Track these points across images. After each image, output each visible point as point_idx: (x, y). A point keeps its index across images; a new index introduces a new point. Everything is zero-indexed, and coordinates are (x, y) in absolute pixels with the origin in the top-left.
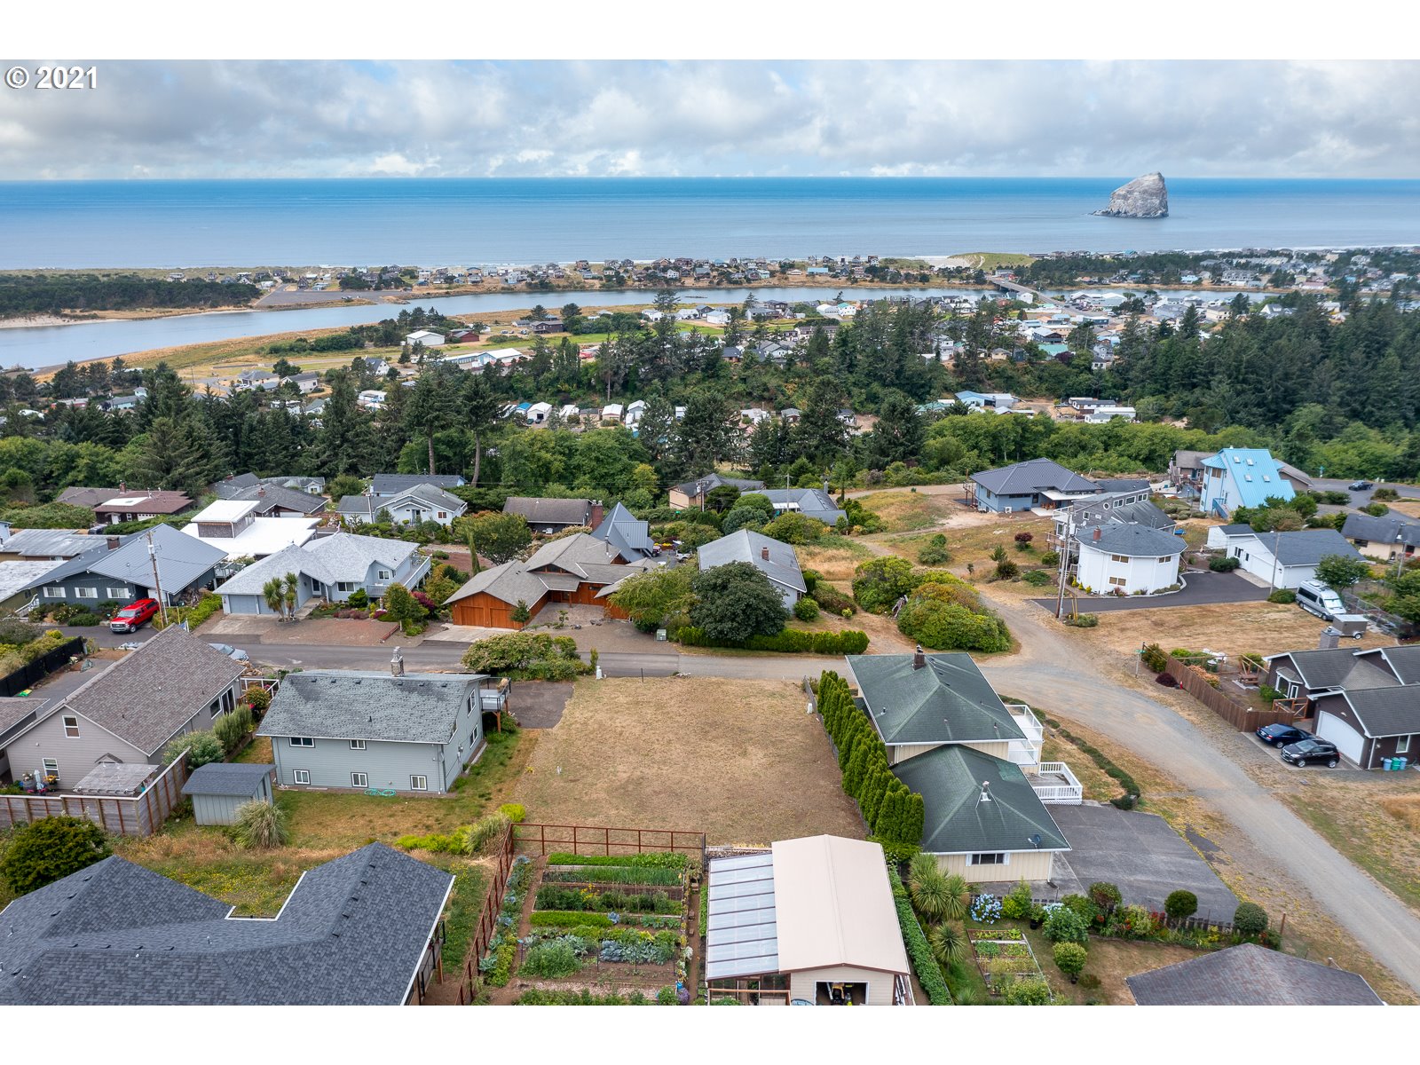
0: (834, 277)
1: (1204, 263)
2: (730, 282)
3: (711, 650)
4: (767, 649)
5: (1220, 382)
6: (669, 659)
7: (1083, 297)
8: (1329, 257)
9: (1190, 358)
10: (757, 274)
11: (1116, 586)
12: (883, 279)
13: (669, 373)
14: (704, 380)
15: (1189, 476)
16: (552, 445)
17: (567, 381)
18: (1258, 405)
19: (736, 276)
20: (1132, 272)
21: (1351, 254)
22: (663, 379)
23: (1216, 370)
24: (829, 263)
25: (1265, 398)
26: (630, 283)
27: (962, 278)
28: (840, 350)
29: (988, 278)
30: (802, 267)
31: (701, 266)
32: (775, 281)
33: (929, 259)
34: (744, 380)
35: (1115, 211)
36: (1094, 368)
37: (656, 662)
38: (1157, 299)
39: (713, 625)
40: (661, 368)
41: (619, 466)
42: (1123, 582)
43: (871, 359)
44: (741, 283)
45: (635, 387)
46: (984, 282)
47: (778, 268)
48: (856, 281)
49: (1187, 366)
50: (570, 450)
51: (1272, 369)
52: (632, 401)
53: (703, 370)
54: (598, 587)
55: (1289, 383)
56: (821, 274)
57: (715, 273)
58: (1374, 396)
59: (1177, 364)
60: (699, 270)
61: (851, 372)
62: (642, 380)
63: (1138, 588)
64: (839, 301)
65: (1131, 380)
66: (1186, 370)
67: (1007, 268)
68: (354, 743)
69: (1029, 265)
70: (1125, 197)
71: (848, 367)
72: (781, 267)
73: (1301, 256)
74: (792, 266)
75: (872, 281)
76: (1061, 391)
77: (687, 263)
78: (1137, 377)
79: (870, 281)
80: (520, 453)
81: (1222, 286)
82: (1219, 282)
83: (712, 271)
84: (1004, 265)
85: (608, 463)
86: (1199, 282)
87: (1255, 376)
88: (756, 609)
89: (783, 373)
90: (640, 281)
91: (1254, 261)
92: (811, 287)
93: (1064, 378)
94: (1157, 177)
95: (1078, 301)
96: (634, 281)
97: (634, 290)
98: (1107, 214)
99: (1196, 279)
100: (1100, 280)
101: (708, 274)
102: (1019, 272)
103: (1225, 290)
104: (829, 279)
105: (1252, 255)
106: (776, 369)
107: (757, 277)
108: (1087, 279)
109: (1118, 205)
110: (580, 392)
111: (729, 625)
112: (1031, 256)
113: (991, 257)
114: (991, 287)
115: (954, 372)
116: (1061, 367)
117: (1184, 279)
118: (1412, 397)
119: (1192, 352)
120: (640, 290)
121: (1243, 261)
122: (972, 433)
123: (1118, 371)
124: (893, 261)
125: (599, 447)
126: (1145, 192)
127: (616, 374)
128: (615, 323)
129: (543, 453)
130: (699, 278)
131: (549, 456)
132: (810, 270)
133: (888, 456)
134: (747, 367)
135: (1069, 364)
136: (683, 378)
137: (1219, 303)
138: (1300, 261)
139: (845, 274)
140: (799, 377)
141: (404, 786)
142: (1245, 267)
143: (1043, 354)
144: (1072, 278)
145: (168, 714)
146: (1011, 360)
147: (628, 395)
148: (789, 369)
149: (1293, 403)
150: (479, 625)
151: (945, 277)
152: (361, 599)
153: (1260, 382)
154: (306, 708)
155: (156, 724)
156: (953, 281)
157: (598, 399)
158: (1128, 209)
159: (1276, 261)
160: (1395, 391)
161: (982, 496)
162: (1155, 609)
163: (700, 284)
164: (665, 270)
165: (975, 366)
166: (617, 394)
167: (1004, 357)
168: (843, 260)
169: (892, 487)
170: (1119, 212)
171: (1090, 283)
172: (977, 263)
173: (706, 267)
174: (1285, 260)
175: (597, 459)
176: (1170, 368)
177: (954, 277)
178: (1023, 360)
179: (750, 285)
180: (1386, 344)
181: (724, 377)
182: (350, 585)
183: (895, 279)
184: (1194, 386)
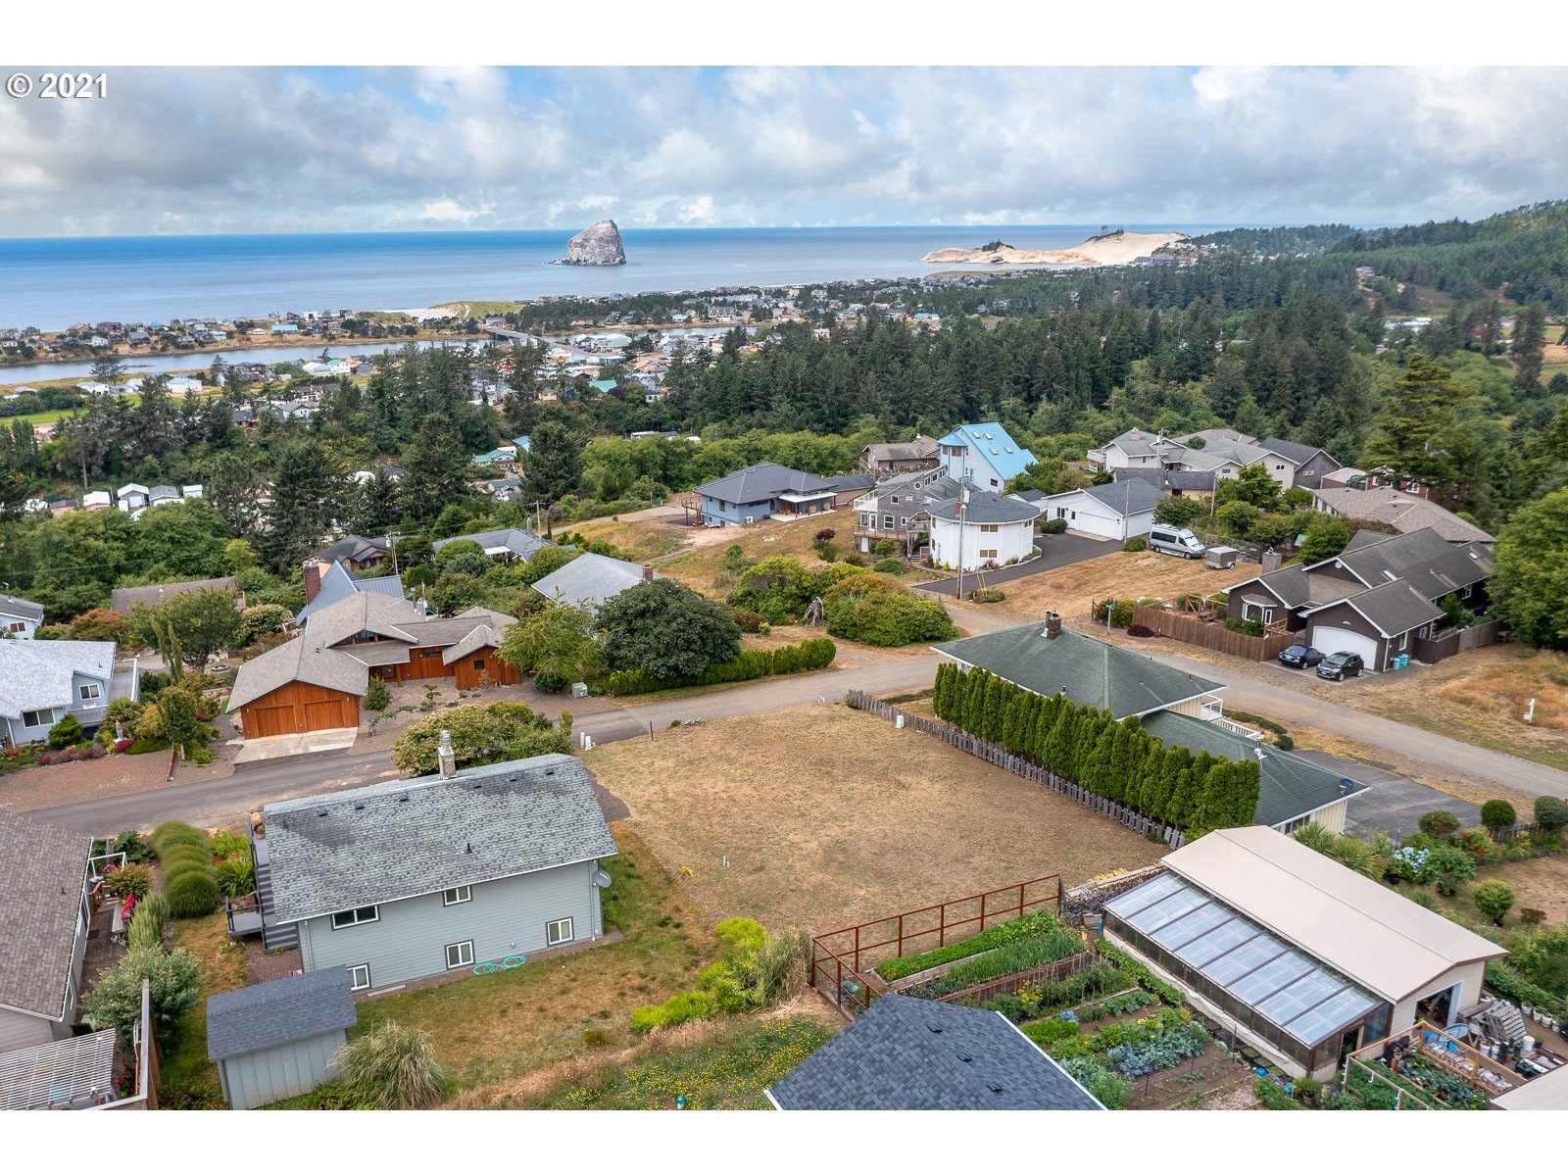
0: (307, 334)
1: (686, 302)
2: (178, 346)
3: (656, 696)
4: (723, 681)
5: (781, 401)
6: (614, 715)
7: (587, 340)
8: (791, 292)
9: (743, 382)
10: (211, 335)
11: (988, 559)
12: (364, 334)
13: (165, 447)
14: (212, 451)
15: (887, 469)
16: (101, 528)
17: (21, 470)
18: (818, 421)
19: (184, 339)
20: (624, 314)
21: (809, 289)
22: (159, 455)
23: (772, 391)
24: (293, 318)
25: (824, 413)
26: (42, 354)
27: (452, 328)
28: (377, 402)
29: (480, 326)
30: (265, 325)
31: (134, 330)
32: (234, 343)
33: (411, 313)
34: (265, 446)
35: (575, 259)
36: (648, 401)
37: (603, 722)
38: (660, 337)
39: (660, 662)
40: (151, 442)
41: (203, 546)
42: (994, 553)
43: (415, 410)
44: (192, 347)
45: (122, 467)
46: (477, 331)
47: (234, 329)
48: (333, 338)
49: (742, 390)
50: (128, 534)
51: (825, 384)
52: (120, 485)
53: (209, 439)
54: (438, 651)
55: (841, 398)
56: (289, 333)
57: (155, 338)
58: (914, 403)
59: (734, 388)
60: (133, 335)
61: (393, 427)
62: (129, 459)
63: (1009, 557)
64: (325, 359)
65: (688, 409)
66: (742, 394)
67: (496, 316)
68: (451, 894)
69: (517, 312)
70: (582, 246)
71: (390, 421)
72: (238, 327)
73: (768, 292)
74: (251, 325)
75: (351, 337)
76: (622, 428)
77: (115, 327)
78: (695, 406)
79: (350, 337)
80: (59, 546)
81: (710, 322)
82: (707, 318)
83: (151, 335)
84: (492, 314)
85: (187, 544)
86: (689, 320)
87: (810, 393)
88: (712, 631)
89: (311, 434)
90: (55, 351)
91: (730, 299)
92: (280, 347)
93: (622, 413)
94: (609, 224)
95: (583, 344)
96: (48, 352)
97: (49, 362)
98: (567, 262)
99: (685, 317)
100: (595, 323)
101: (147, 339)
102: (510, 319)
103: (714, 327)
104: (300, 337)
105: (725, 293)
106: (302, 431)
107: (211, 340)
108: (582, 323)
109: (575, 253)
110: (43, 481)
111: (684, 656)
112: (516, 303)
113: (476, 305)
114: (487, 336)
115: (506, 417)
116: (616, 402)
117: (674, 317)
118: (945, 401)
119: (745, 375)
120: (58, 363)
121: (720, 299)
122: (617, 461)
123: (673, 402)
124: (372, 315)
125: (172, 525)
126: (601, 239)
127: (92, 453)
128: (46, 400)
129: (91, 541)
130: (136, 344)
131: (101, 543)
132: (275, 328)
133: (547, 492)
134: (266, 431)
135: (623, 399)
136: (184, 452)
137: (717, 337)
138: (769, 297)
139: (322, 331)
140: (332, 437)
141: (534, 941)
142: (724, 304)
143: (594, 392)
144: (568, 322)
145: (37, 942)
146: (563, 399)
147: (114, 478)
148: (318, 430)
149: (845, 416)
150: (287, 732)
151: (433, 328)
152: (73, 731)
153: (817, 399)
154: (343, 858)
155: (32, 962)
156: (442, 332)
157: (71, 489)
158: (587, 257)
159: (748, 298)
160: (932, 395)
161: (713, 509)
162: (1041, 574)
163: (139, 351)
164: (87, 336)
165: (529, 408)
166: (97, 479)
167: (555, 398)
168: (311, 316)
169: (576, 522)
170: (578, 261)
171: (586, 326)
172: (463, 312)
173: (141, 330)
174: (756, 296)
175: (172, 540)
176: (727, 393)
177: (443, 328)
178: (574, 398)
179: (205, 349)
180: (909, 355)
181: (239, 445)
182: (46, 714)
183: (378, 333)
184: (752, 409)
